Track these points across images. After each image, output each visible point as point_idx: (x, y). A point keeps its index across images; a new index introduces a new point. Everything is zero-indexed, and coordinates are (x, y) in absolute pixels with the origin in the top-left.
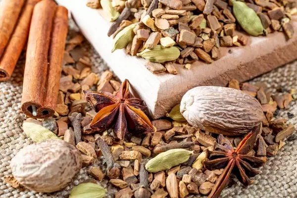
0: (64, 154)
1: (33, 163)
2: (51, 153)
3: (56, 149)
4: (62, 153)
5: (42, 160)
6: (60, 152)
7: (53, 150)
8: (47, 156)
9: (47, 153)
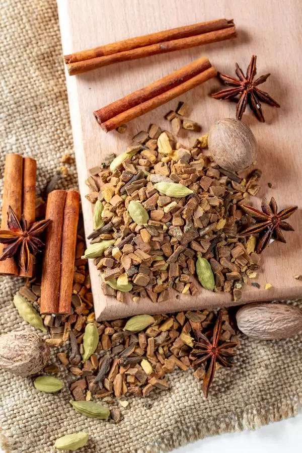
0: (34, 358)
1: (8, 359)
2: (23, 356)
3: (28, 352)
4: (32, 357)
5: (15, 359)
6: (31, 356)
7: (26, 353)
8: (20, 358)
9: (20, 355)
